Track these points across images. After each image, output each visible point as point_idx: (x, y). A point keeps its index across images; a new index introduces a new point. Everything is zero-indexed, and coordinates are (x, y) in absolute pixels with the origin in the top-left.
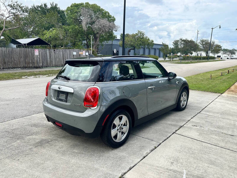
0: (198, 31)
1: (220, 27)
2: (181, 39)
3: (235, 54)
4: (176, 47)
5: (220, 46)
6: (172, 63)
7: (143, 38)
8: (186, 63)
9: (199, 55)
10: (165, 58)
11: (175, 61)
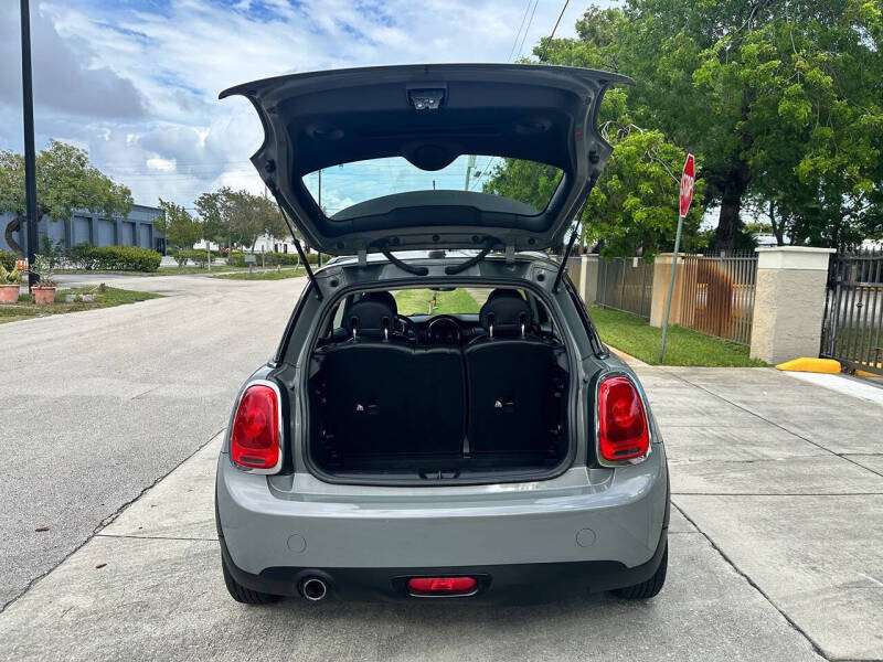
2: (226, 193)
6: (220, 277)
7: (80, 175)
8: (270, 277)
9: (281, 250)
10: (182, 259)
11: (219, 269)
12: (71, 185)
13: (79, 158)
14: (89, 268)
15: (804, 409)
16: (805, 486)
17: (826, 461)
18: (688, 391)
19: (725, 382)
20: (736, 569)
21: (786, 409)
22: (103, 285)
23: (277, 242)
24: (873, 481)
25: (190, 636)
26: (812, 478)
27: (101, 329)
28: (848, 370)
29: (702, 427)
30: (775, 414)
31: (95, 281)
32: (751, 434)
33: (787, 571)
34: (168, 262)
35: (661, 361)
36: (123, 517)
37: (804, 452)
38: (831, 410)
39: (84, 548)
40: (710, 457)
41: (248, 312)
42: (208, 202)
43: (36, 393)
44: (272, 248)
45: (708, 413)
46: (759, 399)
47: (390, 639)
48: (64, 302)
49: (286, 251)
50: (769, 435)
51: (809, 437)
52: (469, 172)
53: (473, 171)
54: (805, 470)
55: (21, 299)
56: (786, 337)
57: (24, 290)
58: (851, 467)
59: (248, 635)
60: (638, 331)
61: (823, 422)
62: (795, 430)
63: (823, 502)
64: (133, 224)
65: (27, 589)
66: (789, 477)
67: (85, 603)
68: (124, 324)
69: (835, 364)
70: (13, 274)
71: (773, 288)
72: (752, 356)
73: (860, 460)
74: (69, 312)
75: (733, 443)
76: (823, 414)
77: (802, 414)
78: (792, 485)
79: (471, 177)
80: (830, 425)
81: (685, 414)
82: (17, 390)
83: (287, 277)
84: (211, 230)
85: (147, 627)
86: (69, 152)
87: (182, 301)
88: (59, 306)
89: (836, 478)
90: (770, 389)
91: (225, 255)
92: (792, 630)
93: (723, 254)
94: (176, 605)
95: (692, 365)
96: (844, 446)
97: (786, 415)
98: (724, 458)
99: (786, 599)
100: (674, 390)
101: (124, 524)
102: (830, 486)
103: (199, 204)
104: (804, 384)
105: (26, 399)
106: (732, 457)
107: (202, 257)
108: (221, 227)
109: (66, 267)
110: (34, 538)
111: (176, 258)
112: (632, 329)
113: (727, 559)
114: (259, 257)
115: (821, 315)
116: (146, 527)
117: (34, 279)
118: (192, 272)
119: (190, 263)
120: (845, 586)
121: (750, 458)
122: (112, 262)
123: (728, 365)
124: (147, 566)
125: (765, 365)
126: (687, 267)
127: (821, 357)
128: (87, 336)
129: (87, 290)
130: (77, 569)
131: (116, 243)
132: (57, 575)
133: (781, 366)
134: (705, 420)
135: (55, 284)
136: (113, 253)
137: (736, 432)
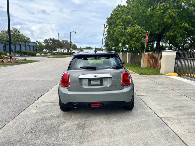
0: (59, 34)
1: (75, 32)
2: (50, 39)
3: (83, 51)
4: (47, 45)
5: (75, 45)
6: (49, 57)
7: (19, 35)
8: (60, 57)
9: (62, 51)
10: (41, 54)
11: (49, 56)
12: (17, 37)
13: (18, 31)
14: (21, 56)
15: (168, 82)
16: (164, 95)
17: (169, 91)
18: (146, 79)
19: (154, 78)
20: (148, 106)
21: (164, 82)
22: (25, 59)
23: (61, 50)
24: (177, 94)
25: (54, 116)
26: (166, 93)
27: (27, 68)
28: (179, 75)
29: (147, 85)
30: (162, 83)
31: (23, 58)
32: (156, 86)
33: (156, 106)
34: (38, 54)
35: (142, 74)
36: (39, 99)
37: (166, 89)
38: (173, 82)
39: (33, 104)
40: (147, 90)
41: (57, 65)
42: (46, 41)
43: (17, 79)
44: (60, 51)
45: (149, 83)
46: (160, 80)
47: (88, 116)
48: (18, 62)
49: (63, 52)
50: (160, 86)
51: (167, 87)
52: (103, 34)
53: (104, 34)
54: (165, 92)
55: (8, 62)
56: (167, 69)
57: (9, 60)
58: (174, 92)
59: (64, 115)
60: (138, 68)
61: (171, 84)
62: (165, 86)
63: (167, 97)
64: (30, 46)
65: (25, 109)
66: (161, 93)
67: (35, 111)
68: (31, 67)
69: (177, 74)
70: (7, 56)
71: (165, 59)
72: (160, 73)
73: (176, 91)
74: (19, 64)
75: (153, 88)
76: (171, 83)
77: (167, 83)
78: (161, 94)
79: (104, 35)
80: (172, 85)
81: (144, 83)
82: (13, 79)
83: (64, 57)
84: (47, 47)
85: (46, 114)
86: (16, 30)
87: (42, 62)
88: (17, 63)
89: (170, 93)
90: (162, 79)
91: (50, 53)
92: (155, 114)
93: (155, 52)
94: (51, 111)
95: (148, 74)
96: (174, 88)
97: (164, 83)
98: (150, 90)
99: (155, 110)
100: (143, 79)
101: (39, 100)
102: (169, 94)
103: (44, 41)
104: (170, 78)
105: (15, 80)
106: (152, 90)
107: (45, 53)
108: (49, 46)
109: (16, 55)
110: (24, 102)
111: (40, 53)
112: (137, 68)
113: (146, 105)
114: (58, 53)
115: (174, 64)
116: (43, 101)
117: (11, 58)
118: (43, 56)
119: (43, 54)
120: (166, 108)
121: (155, 90)
122: (26, 54)
123: (155, 75)
124: (45, 106)
125: (163, 74)
126: (149, 55)
127: (174, 73)
128: (24, 69)
129: (22, 60)
130: (33, 107)
131: (26, 50)
132: (30, 107)
133: (166, 75)
134: (148, 84)
135: (16, 59)
136: (26, 52)
137: (153, 86)
